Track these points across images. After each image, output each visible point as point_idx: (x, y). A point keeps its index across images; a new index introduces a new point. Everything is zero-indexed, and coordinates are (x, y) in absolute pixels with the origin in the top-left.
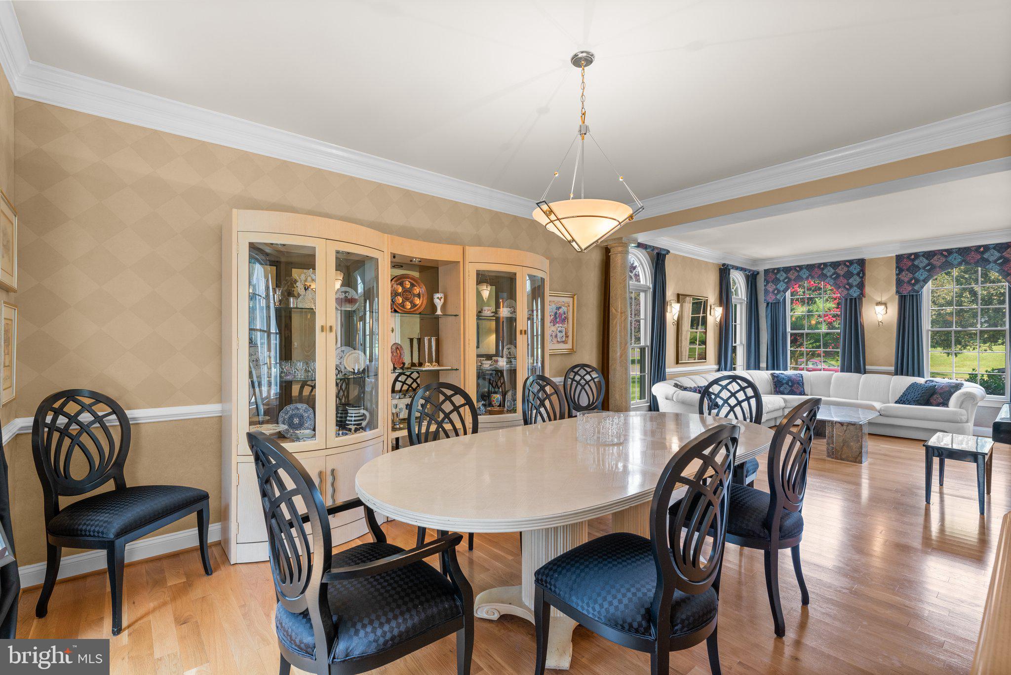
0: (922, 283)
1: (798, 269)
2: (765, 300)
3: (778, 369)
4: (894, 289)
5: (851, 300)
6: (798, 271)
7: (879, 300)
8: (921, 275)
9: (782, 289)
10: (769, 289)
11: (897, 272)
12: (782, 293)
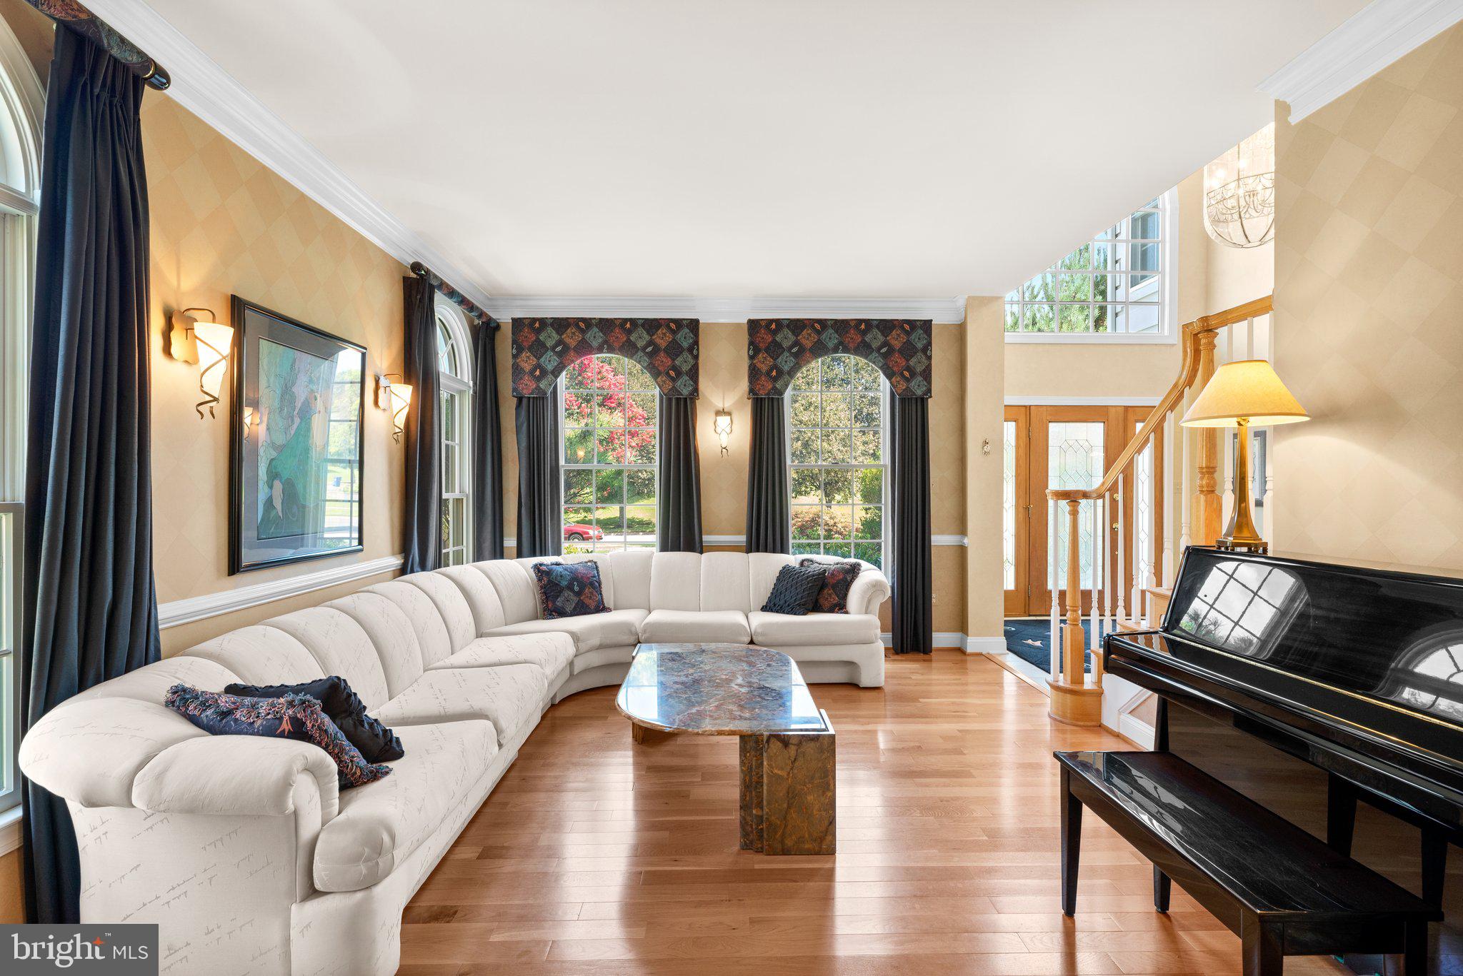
0: (786, 377)
1: (582, 325)
2: (514, 390)
3: (543, 553)
4: (744, 385)
5: (678, 400)
6: (583, 332)
7: (720, 405)
8: (786, 361)
9: (550, 367)
10: (523, 365)
11: (751, 352)
12: (550, 377)
